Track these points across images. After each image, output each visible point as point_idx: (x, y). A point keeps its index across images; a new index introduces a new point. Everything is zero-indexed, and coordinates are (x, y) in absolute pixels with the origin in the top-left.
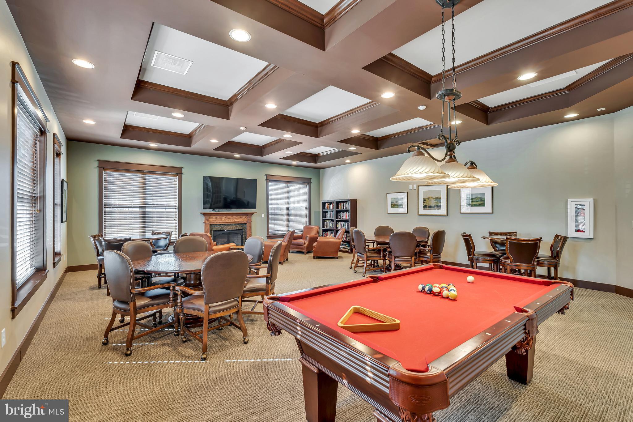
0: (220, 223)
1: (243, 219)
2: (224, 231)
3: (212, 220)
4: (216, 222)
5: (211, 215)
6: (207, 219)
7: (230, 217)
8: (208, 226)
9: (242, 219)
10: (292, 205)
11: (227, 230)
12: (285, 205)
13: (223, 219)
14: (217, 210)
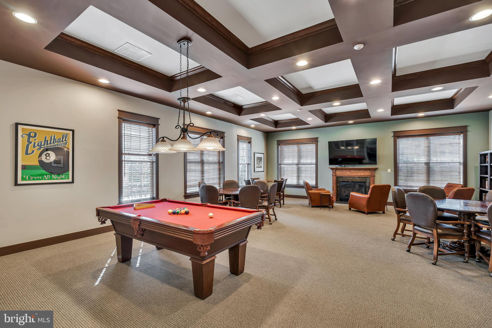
0: (344, 175)
1: (367, 173)
2: (349, 182)
3: (339, 173)
4: (341, 175)
5: (336, 169)
6: (334, 172)
7: (353, 171)
8: (335, 178)
9: (364, 173)
10: (434, 159)
11: (352, 182)
12: (424, 159)
13: (347, 173)
14: (343, 166)
